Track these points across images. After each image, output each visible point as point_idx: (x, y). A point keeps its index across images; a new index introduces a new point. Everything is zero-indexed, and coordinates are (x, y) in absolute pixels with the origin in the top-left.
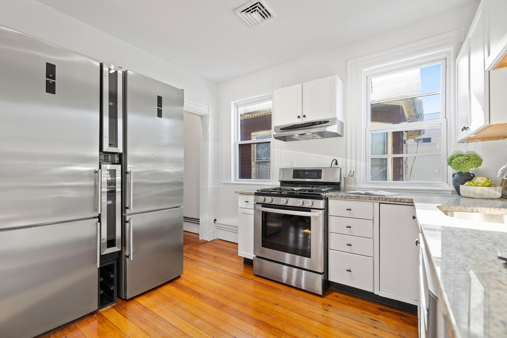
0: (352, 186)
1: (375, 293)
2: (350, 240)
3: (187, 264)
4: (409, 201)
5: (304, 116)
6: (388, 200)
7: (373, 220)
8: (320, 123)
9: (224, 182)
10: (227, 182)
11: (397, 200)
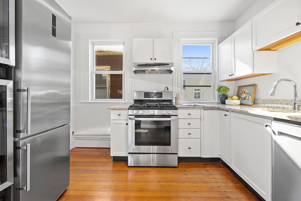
0: (180, 101)
1: (202, 157)
2: (190, 131)
3: (72, 175)
4: (217, 108)
5: (155, 59)
6: (208, 108)
7: (201, 119)
8: (164, 64)
9: (82, 101)
10: (84, 101)
11: (212, 108)
